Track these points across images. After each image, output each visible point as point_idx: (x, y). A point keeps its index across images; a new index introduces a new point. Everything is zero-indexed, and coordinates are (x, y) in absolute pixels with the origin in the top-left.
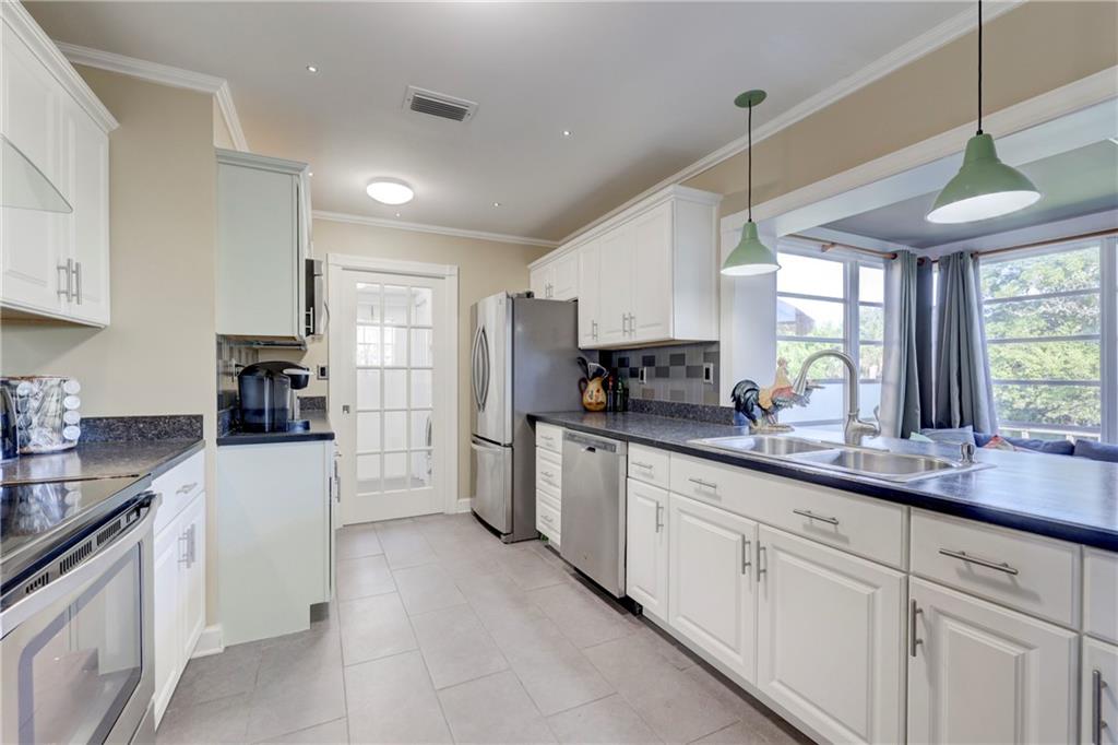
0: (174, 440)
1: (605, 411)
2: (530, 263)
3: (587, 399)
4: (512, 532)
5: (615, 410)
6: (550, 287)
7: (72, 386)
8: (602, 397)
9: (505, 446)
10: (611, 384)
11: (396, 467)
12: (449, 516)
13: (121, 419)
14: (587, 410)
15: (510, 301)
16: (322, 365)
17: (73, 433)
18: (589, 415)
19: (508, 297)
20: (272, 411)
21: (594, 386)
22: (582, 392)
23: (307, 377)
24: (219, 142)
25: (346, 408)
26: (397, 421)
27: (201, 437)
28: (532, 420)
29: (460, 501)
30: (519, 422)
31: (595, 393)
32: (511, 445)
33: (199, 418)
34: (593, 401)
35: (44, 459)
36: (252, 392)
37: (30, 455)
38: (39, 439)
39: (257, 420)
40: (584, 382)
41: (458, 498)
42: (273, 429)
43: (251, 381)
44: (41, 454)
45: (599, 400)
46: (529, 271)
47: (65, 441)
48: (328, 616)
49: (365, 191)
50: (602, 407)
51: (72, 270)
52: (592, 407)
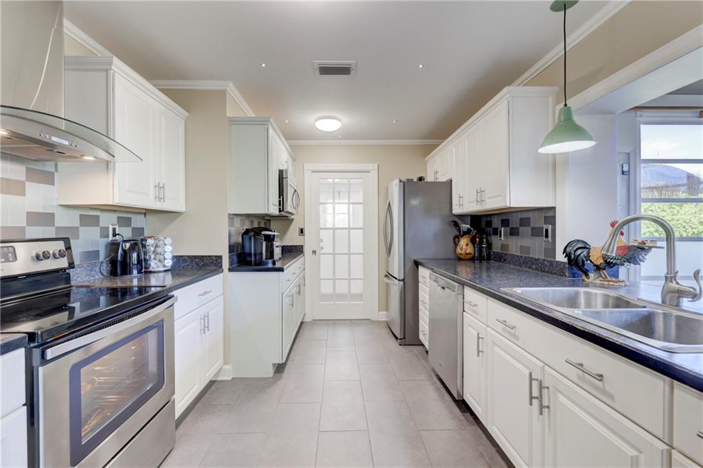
0: (209, 268)
1: (473, 259)
2: (426, 156)
3: (459, 251)
4: (404, 338)
5: (481, 259)
6: (437, 172)
7: (168, 241)
8: (470, 249)
9: (399, 280)
10: (477, 240)
11: (342, 288)
12: (373, 322)
13: (189, 257)
14: (459, 259)
15: (402, 184)
16: (301, 227)
17: (169, 263)
18: (463, 262)
19: (401, 181)
20: (255, 254)
21: (464, 242)
22: (456, 245)
23: (274, 235)
24: (230, 113)
25: (314, 252)
26: (342, 261)
27: (221, 267)
28: (417, 264)
29: (380, 313)
30: (410, 264)
31: (465, 246)
32: (403, 280)
33: (220, 257)
34: (462, 252)
35: (156, 275)
36: (247, 244)
37: (151, 272)
38: (153, 265)
39: (248, 259)
40: (456, 240)
41: (379, 311)
42: (256, 264)
43: (246, 237)
44: (154, 272)
45: (467, 252)
46: (426, 162)
47: (164, 266)
48: (283, 371)
49: (314, 126)
50: (469, 256)
51: (160, 187)
52: (462, 257)
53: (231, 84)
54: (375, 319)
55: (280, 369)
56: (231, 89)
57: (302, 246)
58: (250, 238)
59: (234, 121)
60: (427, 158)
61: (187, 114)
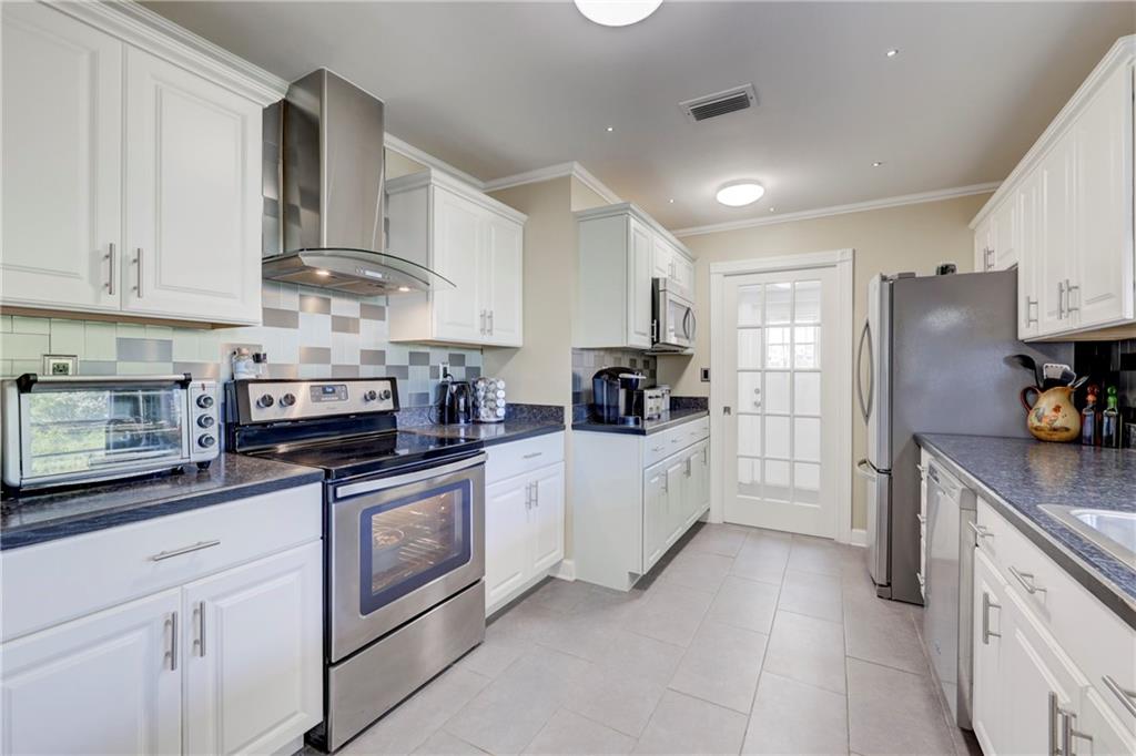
0: (547, 422)
1: (1077, 441)
3: (1033, 421)
4: (889, 584)
5: (1100, 441)
6: (989, 253)
7: (501, 384)
8: (1067, 419)
9: (878, 471)
10: (1090, 398)
11: (777, 475)
12: (838, 544)
13: (526, 406)
14: (1038, 440)
15: (886, 284)
16: (705, 367)
17: (501, 412)
18: (1042, 446)
19: (884, 279)
20: (608, 407)
21: (1047, 403)
22: (1028, 407)
23: (637, 380)
24: (577, 205)
25: (727, 410)
26: (777, 427)
27: (562, 422)
28: (918, 442)
29: (854, 530)
30: (903, 441)
31: (1053, 410)
32: (888, 472)
33: (561, 409)
34: (1043, 425)
35: (486, 426)
36: (598, 391)
37: (481, 422)
38: (484, 413)
39: (600, 414)
40: (1028, 396)
41: (852, 527)
42: (609, 422)
43: (598, 381)
44: (485, 423)
45: (1058, 424)
46: (973, 231)
47: (497, 417)
50: (1065, 435)
51: (487, 317)
52: (1042, 435)
53: (576, 166)
54: (844, 540)
55: (644, 583)
56: (578, 171)
57: (706, 399)
58: (602, 384)
59: (582, 217)
60: (972, 225)
61: (524, 217)
